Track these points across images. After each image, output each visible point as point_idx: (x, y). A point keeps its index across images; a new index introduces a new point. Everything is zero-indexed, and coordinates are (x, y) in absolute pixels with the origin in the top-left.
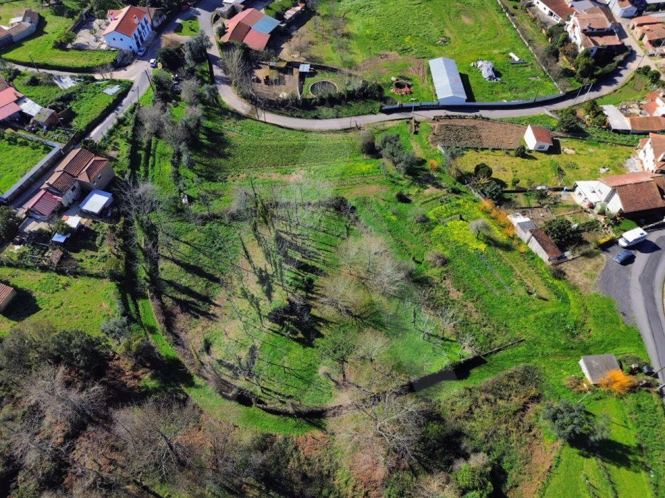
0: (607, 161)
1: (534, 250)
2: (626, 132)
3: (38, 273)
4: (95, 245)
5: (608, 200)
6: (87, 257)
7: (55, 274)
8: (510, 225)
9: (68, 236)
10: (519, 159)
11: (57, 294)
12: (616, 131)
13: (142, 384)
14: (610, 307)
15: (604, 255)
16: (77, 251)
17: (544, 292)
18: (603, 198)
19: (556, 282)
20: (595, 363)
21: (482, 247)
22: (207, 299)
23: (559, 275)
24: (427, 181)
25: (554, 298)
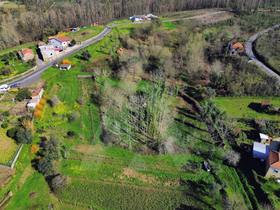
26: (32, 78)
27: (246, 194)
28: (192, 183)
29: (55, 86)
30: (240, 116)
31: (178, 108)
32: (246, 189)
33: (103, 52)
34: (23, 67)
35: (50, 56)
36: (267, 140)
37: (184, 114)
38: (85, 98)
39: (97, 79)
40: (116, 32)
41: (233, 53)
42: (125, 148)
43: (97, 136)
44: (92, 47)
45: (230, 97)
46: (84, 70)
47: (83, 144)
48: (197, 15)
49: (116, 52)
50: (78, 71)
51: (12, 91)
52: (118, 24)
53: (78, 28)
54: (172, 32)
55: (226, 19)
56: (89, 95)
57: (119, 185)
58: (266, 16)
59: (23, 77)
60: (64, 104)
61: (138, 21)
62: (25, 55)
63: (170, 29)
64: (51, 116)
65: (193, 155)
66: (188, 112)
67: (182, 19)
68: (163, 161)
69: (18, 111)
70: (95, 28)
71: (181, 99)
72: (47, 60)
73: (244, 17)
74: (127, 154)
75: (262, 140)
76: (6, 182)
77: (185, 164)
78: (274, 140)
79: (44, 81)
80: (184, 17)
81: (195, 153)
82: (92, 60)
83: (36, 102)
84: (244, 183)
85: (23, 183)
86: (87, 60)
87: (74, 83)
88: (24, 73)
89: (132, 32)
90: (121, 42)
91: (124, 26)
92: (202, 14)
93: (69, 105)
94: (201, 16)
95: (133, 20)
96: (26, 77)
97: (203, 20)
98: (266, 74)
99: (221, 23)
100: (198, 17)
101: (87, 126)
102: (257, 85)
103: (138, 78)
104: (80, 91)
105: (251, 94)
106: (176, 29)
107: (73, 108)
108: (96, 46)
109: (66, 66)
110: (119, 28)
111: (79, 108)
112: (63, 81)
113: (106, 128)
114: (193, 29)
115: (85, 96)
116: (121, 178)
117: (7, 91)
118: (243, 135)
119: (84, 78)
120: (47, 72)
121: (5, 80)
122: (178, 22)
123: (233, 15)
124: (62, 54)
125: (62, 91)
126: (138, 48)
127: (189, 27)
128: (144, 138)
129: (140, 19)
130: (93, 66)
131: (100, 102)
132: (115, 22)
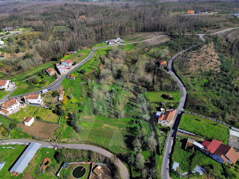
26: (57, 85)
27: (150, 130)
28: (131, 128)
29: (69, 89)
30: (156, 101)
31: (129, 98)
32: (150, 129)
33: (91, 68)
34: (51, 79)
35: (64, 72)
36: (163, 111)
37: (132, 101)
38: (85, 95)
39: (90, 84)
40: (98, 53)
41: (161, 67)
42: (104, 116)
43: (92, 112)
44: (85, 65)
45: (154, 92)
46: (82, 79)
47: (86, 115)
48: (147, 39)
49: (99, 68)
50: (79, 80)
51: (50, 93)
52: (99, 47)
53: (75, 52)
54: (131, 52)
55: (165, 41)
56: (86, 92)
57: (102, 130)
58: (189, 39)
59: (52, 85)
60: (75, 98)
61: (111, 44)
62: (51, 72)
63: (130, 50)
64: (70, 104)
65: (133, 118)
66: (134, 99)
67: (138, 42)
68: (120, 121)
69: (54, 102)
70: (85, 51)
71: (132, 93)
72: (62, 75)
73: (176, 40)
74: (105, 119)
75: (161, 111)
76: (58, 129)
77: (129, 122)
78: (166, 110)
79: (64, 86)
80: (139, 40)
81: (134, 117)
82: (86, 74)
83: (62, 97)
84: (150, 127)
85: (65, 130)
86: (84, 74)
87: (78, 87)
88: (53, 83)
89: (107, 53)
90: (101, 60)
91: (103, 49)
92: (151, 38)
93: (77, 98)
94: (150, 39)
95: (108, 43)
96: (54, 85)
97: (151, 42)
98: (173, 79)
99: (161, 44)
100: (148, 40)
101: (87, 108)
102: (167, 86)
103: (110, 83)
104: (81, 91)
105: (163, 90)
106: (133, 49)
107: (80, 100)
108: (87, 64)
109: (73, 78)
110: (99, 50)
111: (82, 99)
112: (73, 86)
113: (95, 108)
114: (144, 49)
115: (84, 93)
116: (103, 127)
117: (47, 92)
118: (155, 109)
119: (83, 84)
120: (64, 82)
121: (44, 87)
122: (135, 45)
123: (170, 38)
124: (69, 70)
125: (73, 91)
126: (110, 65)
127: (142, 48)
128: (112, 112)
129: (112, 43)
130: (87, 77)
131: (92, 97)
132: (97, 45)
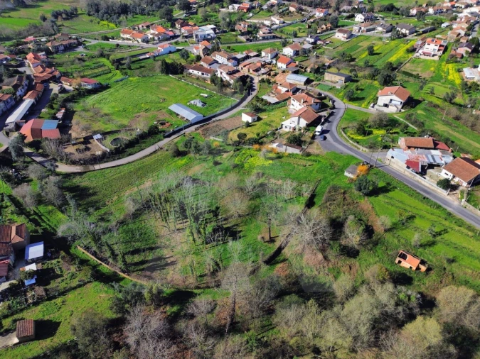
0: (282, 114)
1: (291, 153)
2: (278, 103)
3: (34, 308)
4: (58, 275)
5: (298, 124)
6: (59, 283)
7: (48, 302)
8: (273, 149)
9: (36, 277)
10: (249, 128)
11: (61, 310)
12: (274, 104)
13: (169, 314)
14: (335, 154)
15: (315, 141)
16: (49, 284)
17: (310, 163)
18: (296, 123)
19: (309, 158)
20: (351, 170)
21: (271, 162)
22: (160, 259)
23: (309, 155)
24: (220, 152)
25: (314, 163)
